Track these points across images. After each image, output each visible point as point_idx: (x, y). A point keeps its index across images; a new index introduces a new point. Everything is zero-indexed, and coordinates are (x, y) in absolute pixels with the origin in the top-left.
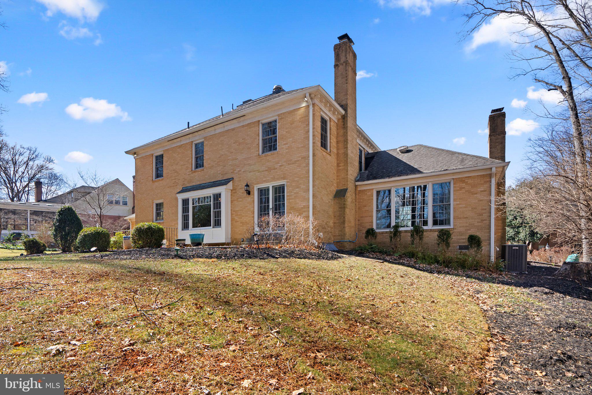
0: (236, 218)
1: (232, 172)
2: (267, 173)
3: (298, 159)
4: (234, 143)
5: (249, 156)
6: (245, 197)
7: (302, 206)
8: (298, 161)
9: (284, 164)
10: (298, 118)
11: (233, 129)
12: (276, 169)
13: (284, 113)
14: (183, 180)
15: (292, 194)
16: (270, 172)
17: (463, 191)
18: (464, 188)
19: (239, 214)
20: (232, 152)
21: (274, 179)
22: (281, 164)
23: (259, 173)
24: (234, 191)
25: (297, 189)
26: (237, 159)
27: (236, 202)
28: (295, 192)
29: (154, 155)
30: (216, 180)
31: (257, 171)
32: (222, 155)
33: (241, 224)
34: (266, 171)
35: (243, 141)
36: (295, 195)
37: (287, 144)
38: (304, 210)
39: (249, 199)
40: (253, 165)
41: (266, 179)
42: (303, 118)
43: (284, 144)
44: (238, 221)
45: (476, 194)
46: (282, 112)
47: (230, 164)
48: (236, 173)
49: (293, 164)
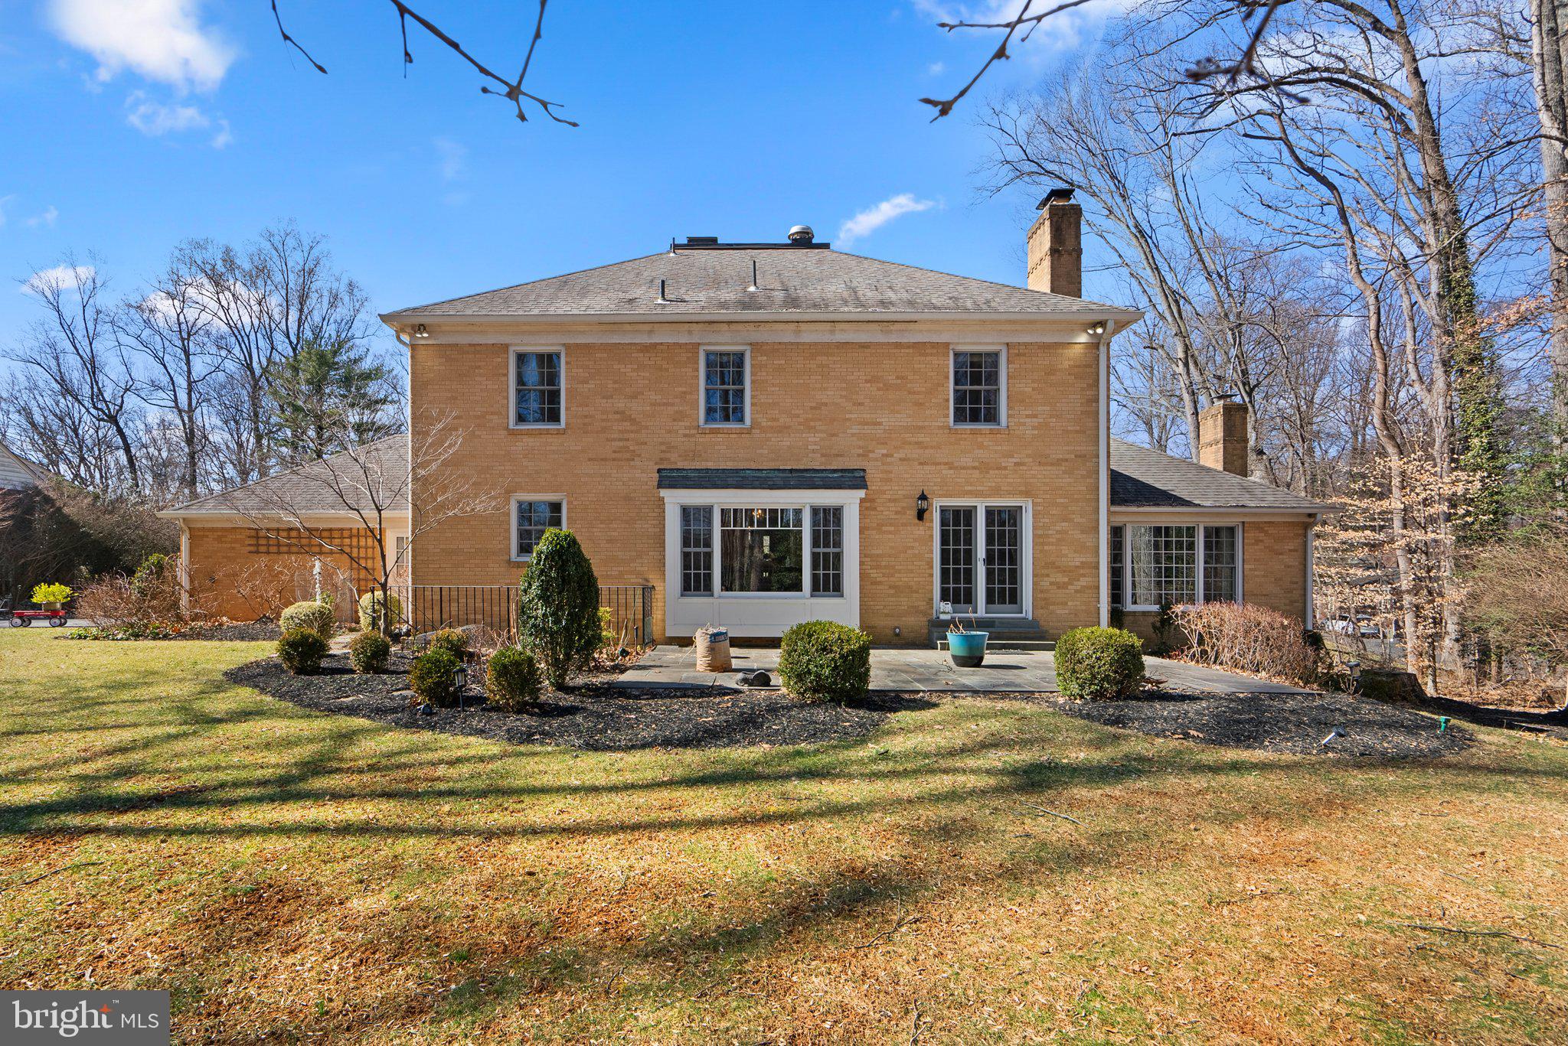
0: (873, 573)
1: (859, 455)
2: (976, 474)
3: (1067, 456)
4: (867, 381)
5: (920, 424)
6: (904, 525)
7: (1078, 564)
8: (1067, 460)
9: (1026, 460)
10: (1066, 364)
11: (864, 346)
12: (1005, 468)
13: (1026, 344)
14: (663, 448)
15: (1050, 532)
16: (987, 473)
17: (1261, 546)
18: (1262, 541)
19: (883, 563)
20: (860, 404)
21: (996, 492)
22: (1018, 460)
23: (952, 472)
24: (868, 504)
25: (1063, 524)
26: (880, 424)
27: (874, 532)
28: (1058, 528)
29: (511, 349)
30: (802, 467)
31: (946, 464)
32: (826, 404)
33: (892, 591)
34: (974, 468)
35: (899, 381)
36: (1058, 536)
37: (1035, 416)
38: (1082, 571)
39: (919, 530)
40: (932, 447)
41: (974, 488)
42: (1079, 366)
43: (1027, 416)
44: (880, 583)
45: (1281, 554)
46: (1021, 340)
47: (854, 431)
48: (876, 460)
49: (1052, 464)
